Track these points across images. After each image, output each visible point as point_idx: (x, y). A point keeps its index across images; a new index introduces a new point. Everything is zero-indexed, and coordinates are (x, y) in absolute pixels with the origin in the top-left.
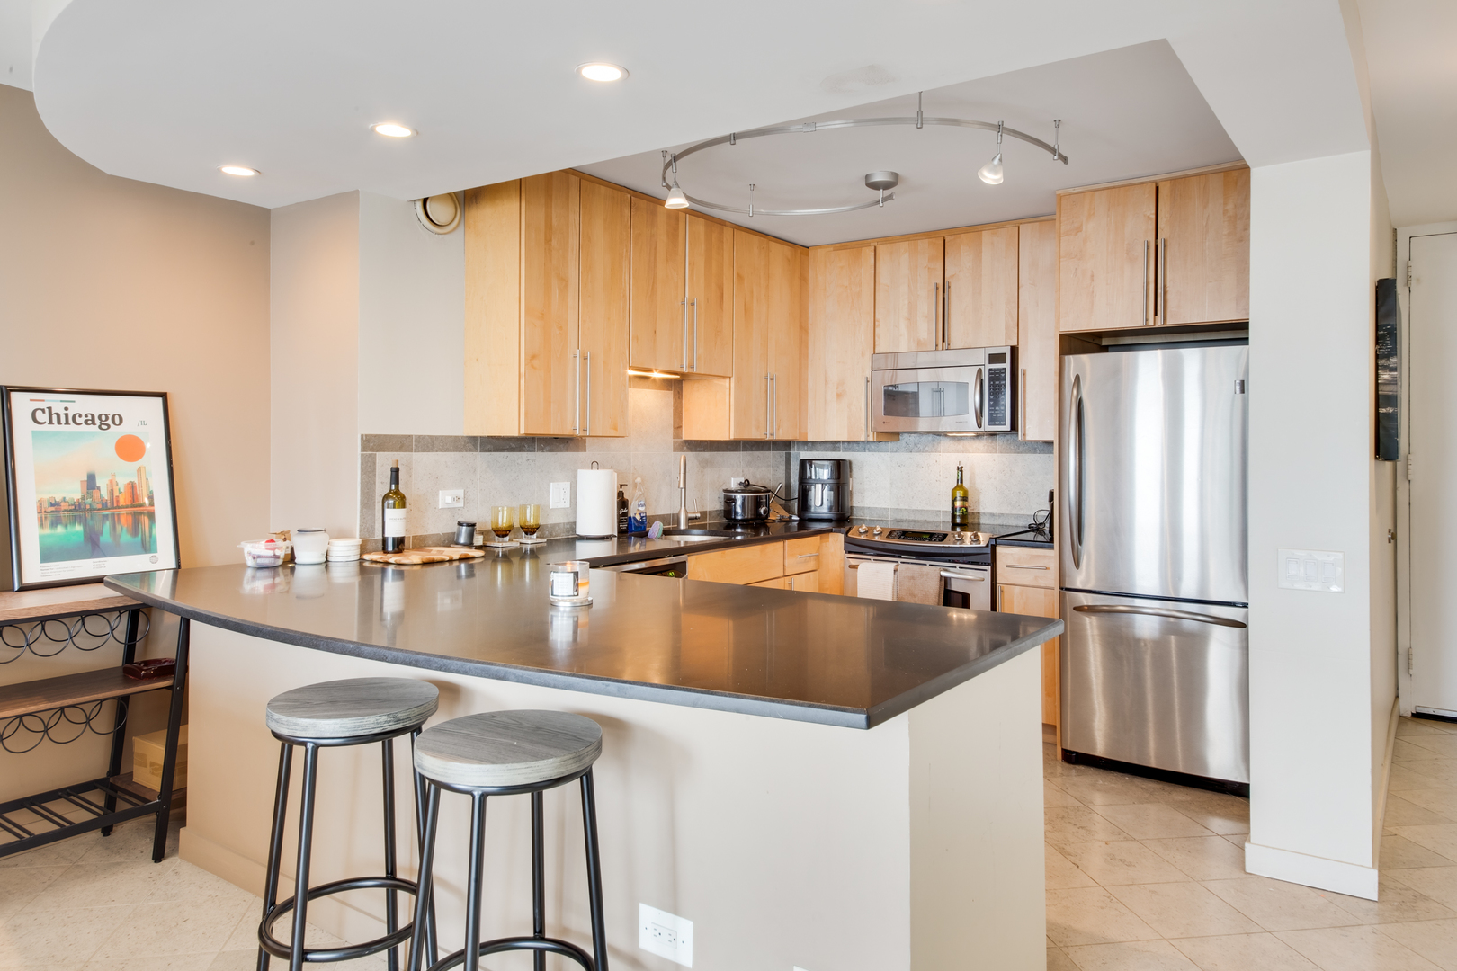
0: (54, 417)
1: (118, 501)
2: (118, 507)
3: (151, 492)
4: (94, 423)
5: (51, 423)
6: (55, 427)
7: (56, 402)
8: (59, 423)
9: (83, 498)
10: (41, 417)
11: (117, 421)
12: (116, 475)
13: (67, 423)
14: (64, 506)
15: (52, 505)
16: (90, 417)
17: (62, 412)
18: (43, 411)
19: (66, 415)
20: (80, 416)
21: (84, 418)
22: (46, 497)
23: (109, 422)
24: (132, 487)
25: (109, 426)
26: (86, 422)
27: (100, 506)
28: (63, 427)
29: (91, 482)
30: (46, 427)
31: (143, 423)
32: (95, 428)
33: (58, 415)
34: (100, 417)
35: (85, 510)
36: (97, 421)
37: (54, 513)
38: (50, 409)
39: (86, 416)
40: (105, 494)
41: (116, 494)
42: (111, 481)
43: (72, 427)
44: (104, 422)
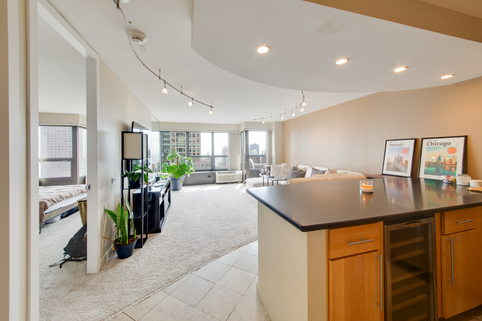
0: (432, 144)
1: (446, 163)
2: (446, 165)
3: (457, 162)
4: (442, 145)
5: (431, 145)
6: (432, 146)
7: (433, 141)
8: (433, 145)
9: (437, 162)
10: (429, 144)
11: (449, 144)
12: (446, 157)
13: (435, 145)
14: (432, 163)
15: (428, 163)
16: (441, 143)
17: (434, 143)
18: (430, 143)
19: (435, 143)
20: (439, 143)
21: (440, 144)
22: (427, 161)
23: (447, 144)
24: (451, 160)
25: (446, 145)
26: (440, 145)
27: (441, 164)
28: (434, 146)
29: (439, 158)
30: (430, 146)
31: (457, 144)
32: (443, 146)
33: (433, 143)
34: (444, 143)
35: (437, 164)
36: (443, 144)
37: (429, 165)
38: (431, 142)
39: (440, 143)
40: (442, 161)
41: (446, 161)
42: (445, 158)
43: (436, 146)
44: (445, 144)
